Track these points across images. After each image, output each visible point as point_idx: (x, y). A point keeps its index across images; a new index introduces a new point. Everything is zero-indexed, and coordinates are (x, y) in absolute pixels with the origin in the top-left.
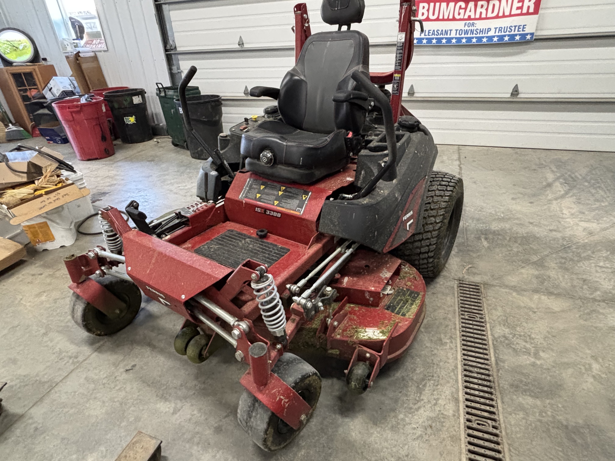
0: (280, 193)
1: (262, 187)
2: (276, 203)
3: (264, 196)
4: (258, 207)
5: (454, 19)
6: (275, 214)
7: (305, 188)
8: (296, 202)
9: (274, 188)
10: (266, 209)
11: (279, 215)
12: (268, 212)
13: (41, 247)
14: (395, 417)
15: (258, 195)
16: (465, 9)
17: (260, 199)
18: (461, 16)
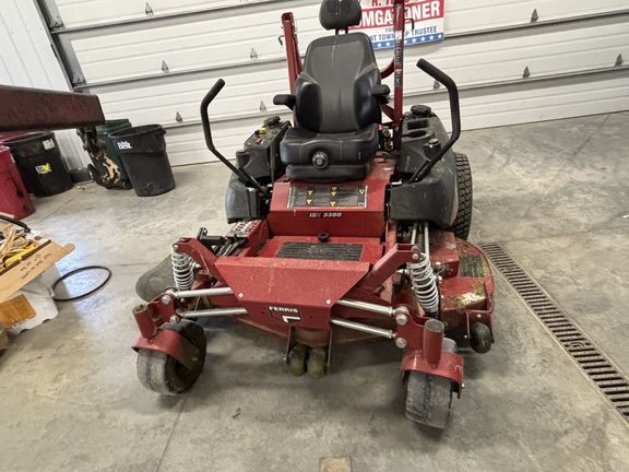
0: (334, 194)
1: (310, 192)
2: (333, 203)
3: (316, 200)
4: (313, 212)
5: (376, 26)
6: (334, 215)
7: (358, 183)
8: (354, 198)
9: (324, 190)
10: (323, 213)
11: (340, 215)
12: (326, 215)
13: (17, 328)
14: (513, 363)
15: (309, 201)
16: (384, 16)
17: (312, 204)
18: (381, 23)
